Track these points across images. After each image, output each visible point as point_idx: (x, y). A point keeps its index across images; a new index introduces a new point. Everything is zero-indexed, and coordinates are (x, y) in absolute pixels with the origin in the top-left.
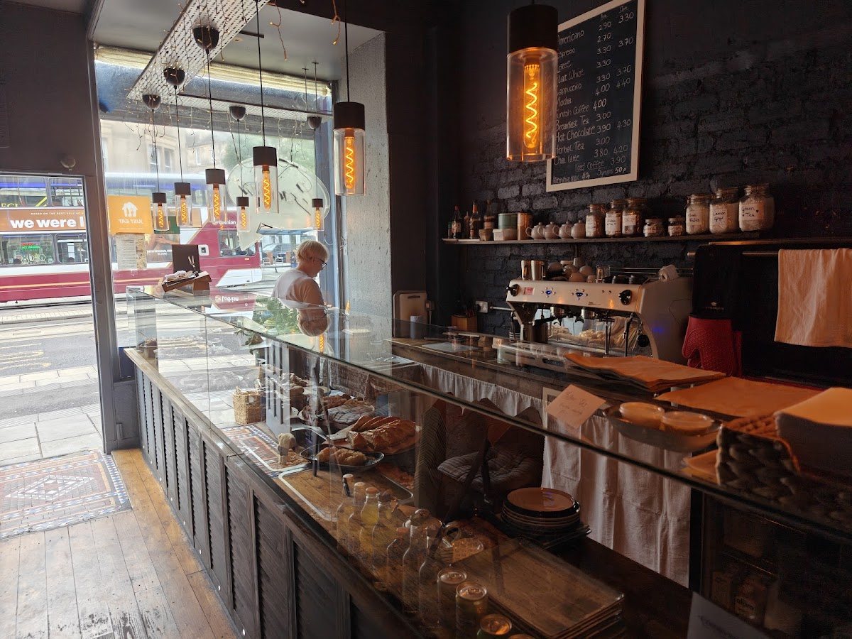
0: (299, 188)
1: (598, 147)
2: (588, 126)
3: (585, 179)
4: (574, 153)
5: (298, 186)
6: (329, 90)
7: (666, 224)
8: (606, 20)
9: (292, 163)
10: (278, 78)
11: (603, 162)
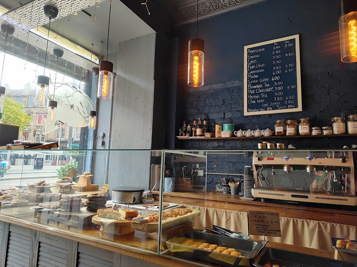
0: (81, 104)
1: (277, 96)
2: (268, 87)
3: (269, 110)
4: (261, 98)
5: (81, 103)
6: (98, 60)
7: (322, 130)
8: (277, 45)
9: (79, 90)
10: (74, 45)
11: (279, 103)
